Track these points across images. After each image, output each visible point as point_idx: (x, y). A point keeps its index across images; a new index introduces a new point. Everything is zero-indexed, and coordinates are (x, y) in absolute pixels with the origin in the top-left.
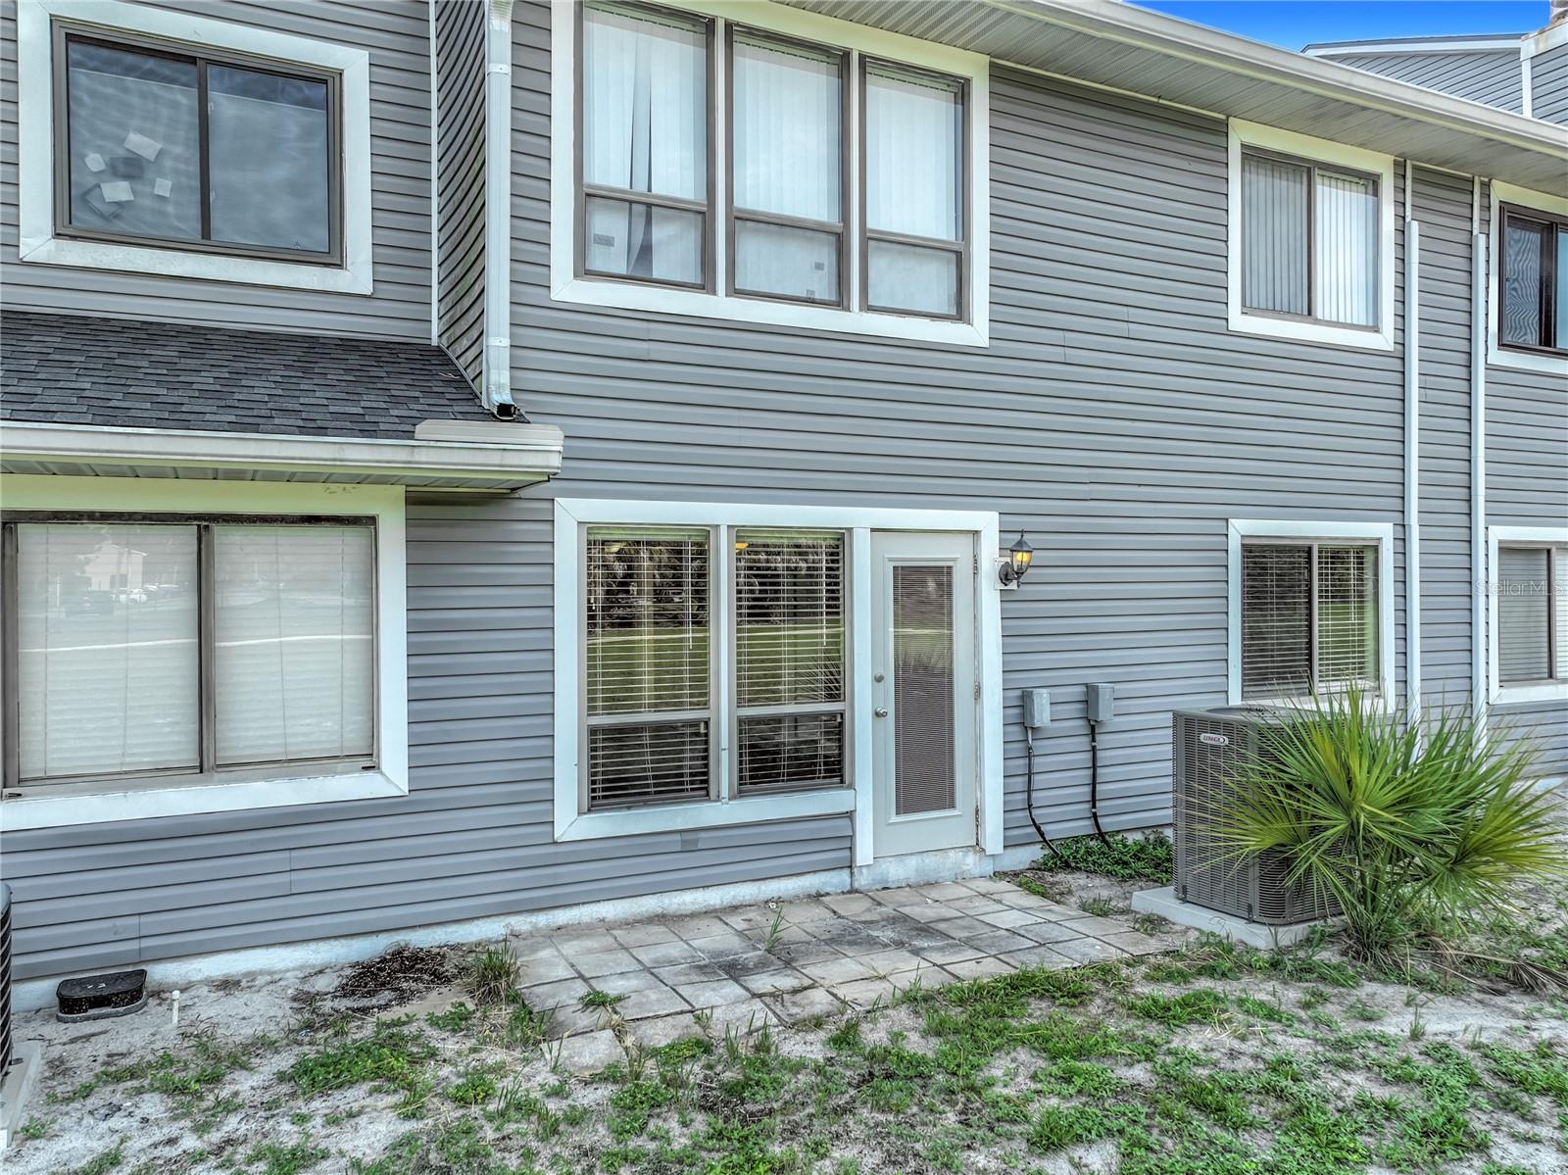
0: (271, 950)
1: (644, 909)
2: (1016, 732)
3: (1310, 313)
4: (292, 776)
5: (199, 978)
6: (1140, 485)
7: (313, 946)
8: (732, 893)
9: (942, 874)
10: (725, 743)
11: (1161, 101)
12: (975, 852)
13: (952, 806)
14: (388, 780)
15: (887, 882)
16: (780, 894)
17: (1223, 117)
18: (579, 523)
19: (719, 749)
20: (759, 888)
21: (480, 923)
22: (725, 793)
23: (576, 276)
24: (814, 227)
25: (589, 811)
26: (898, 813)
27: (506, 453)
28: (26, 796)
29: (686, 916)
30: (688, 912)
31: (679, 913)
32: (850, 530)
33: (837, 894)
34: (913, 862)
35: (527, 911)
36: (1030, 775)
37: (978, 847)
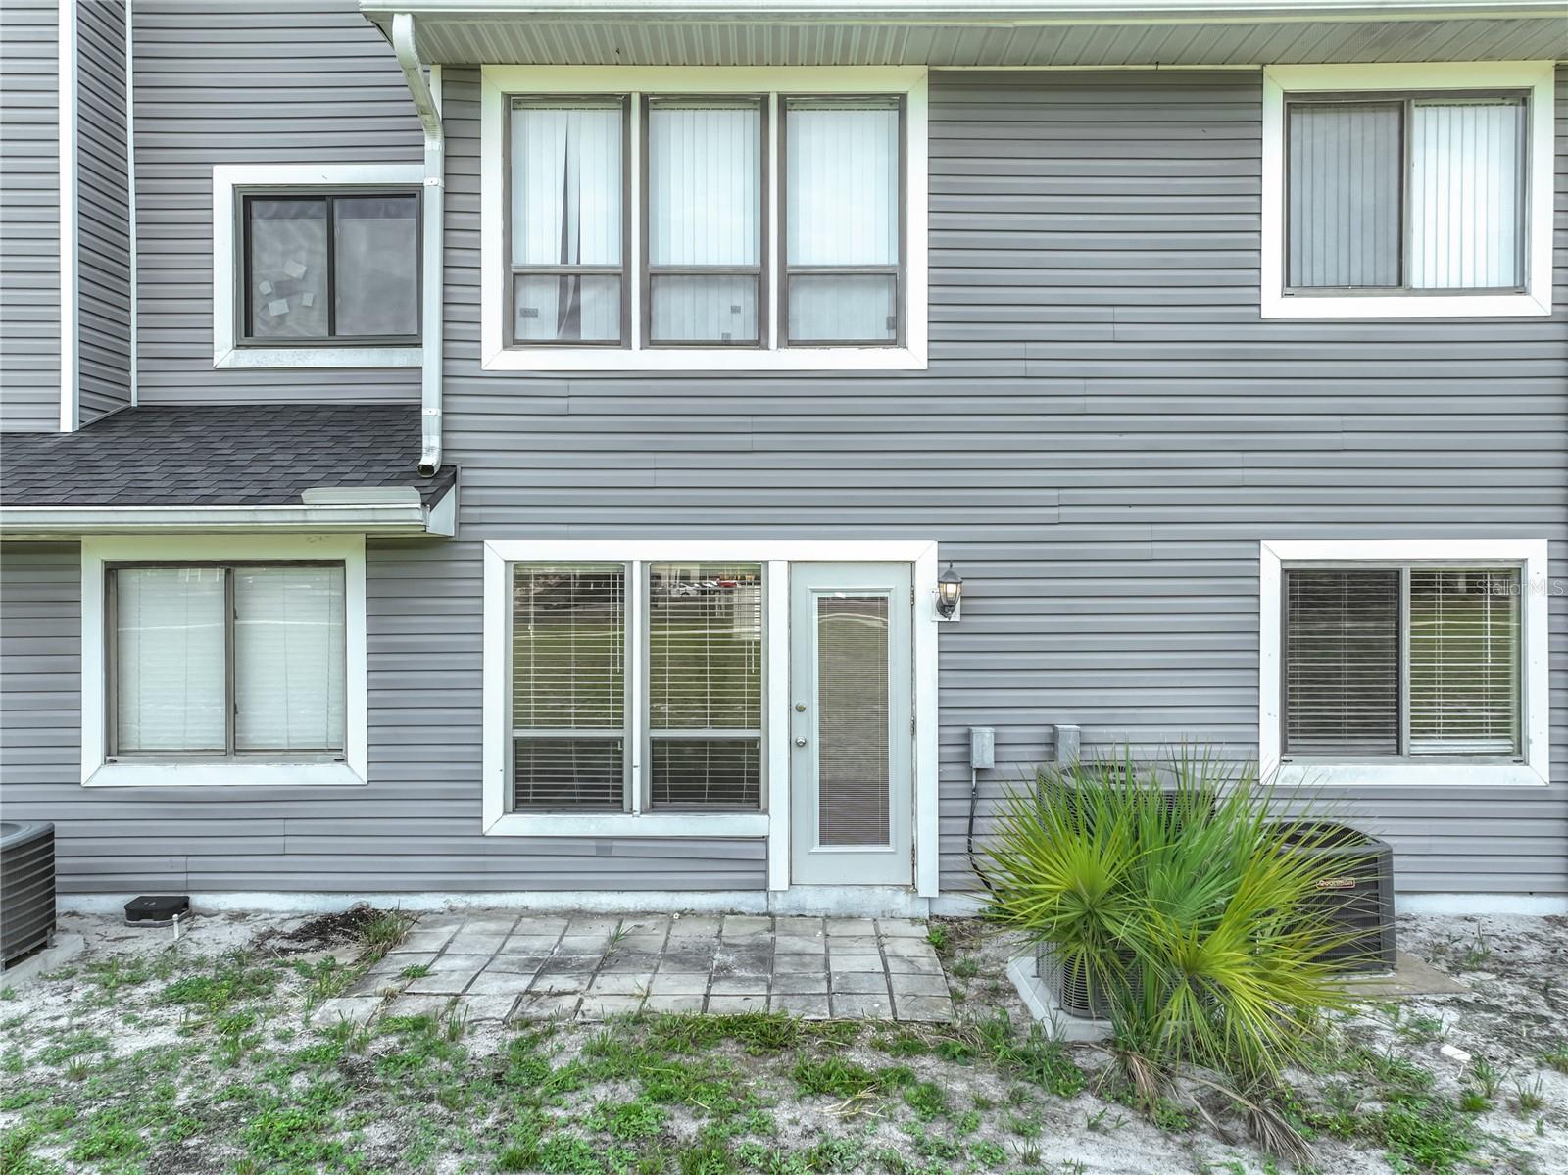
0: (273, 895)
1: (564, 904)
2: (956, 771)
3: (1400, 283)
4: (285, 762)
5: (225, 909)
6: (1130, 505)
7: (301, 896)
8: (647, 900)
9: (866, 910)
10: (637, 761)
11: (1161, 67)
12: (907, 892)
13: (886, 841)
14: (353, 772)
15: (805, 910)
16: (694, 907)
17: (1258, 67)
18: (506, 561)
19: (632, 767)
20: (673, 898)
21: (426, 895)
22: (637, 806)
23: (505, 347)
24: (730, 271)
25: (514, 812)
26: (822, 843)
27: (377, 512)
28: (120, 762)
29: (601, 915)
30: (603, 912)
31: (595, 911)
32: (766, 562)
33: (751, 915)
34: (835, 894)
35: (464, 891)
36: (972, 818)
37: (912, 888)
